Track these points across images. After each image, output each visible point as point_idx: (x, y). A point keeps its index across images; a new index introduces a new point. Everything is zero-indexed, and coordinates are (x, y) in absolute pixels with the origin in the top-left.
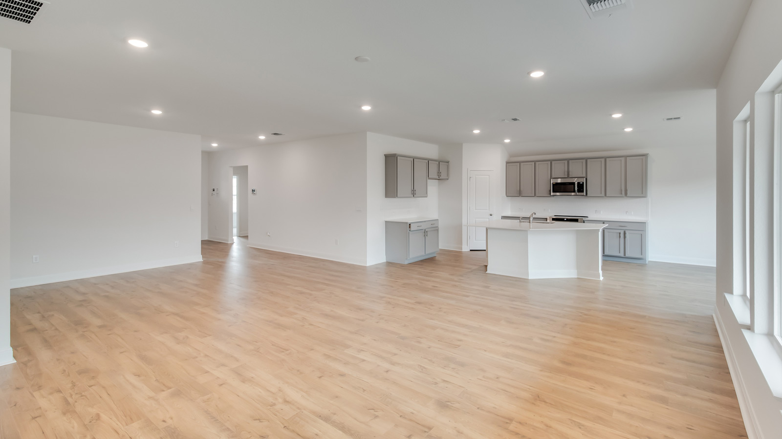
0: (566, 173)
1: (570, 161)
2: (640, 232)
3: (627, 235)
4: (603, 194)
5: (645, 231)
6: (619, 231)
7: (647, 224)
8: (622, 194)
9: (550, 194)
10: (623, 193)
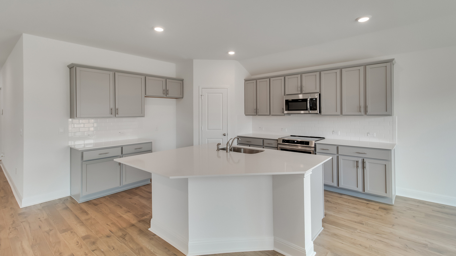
0: (299, 89)
1: (303, 75)
2: (384, 162)
3: (367, 165)
4: (339, 113)
5: (391, 161)
6: (356, 159)
7: (392, 151)
8: (360, 111)
9: (283, 112)
10: (362, 109)
